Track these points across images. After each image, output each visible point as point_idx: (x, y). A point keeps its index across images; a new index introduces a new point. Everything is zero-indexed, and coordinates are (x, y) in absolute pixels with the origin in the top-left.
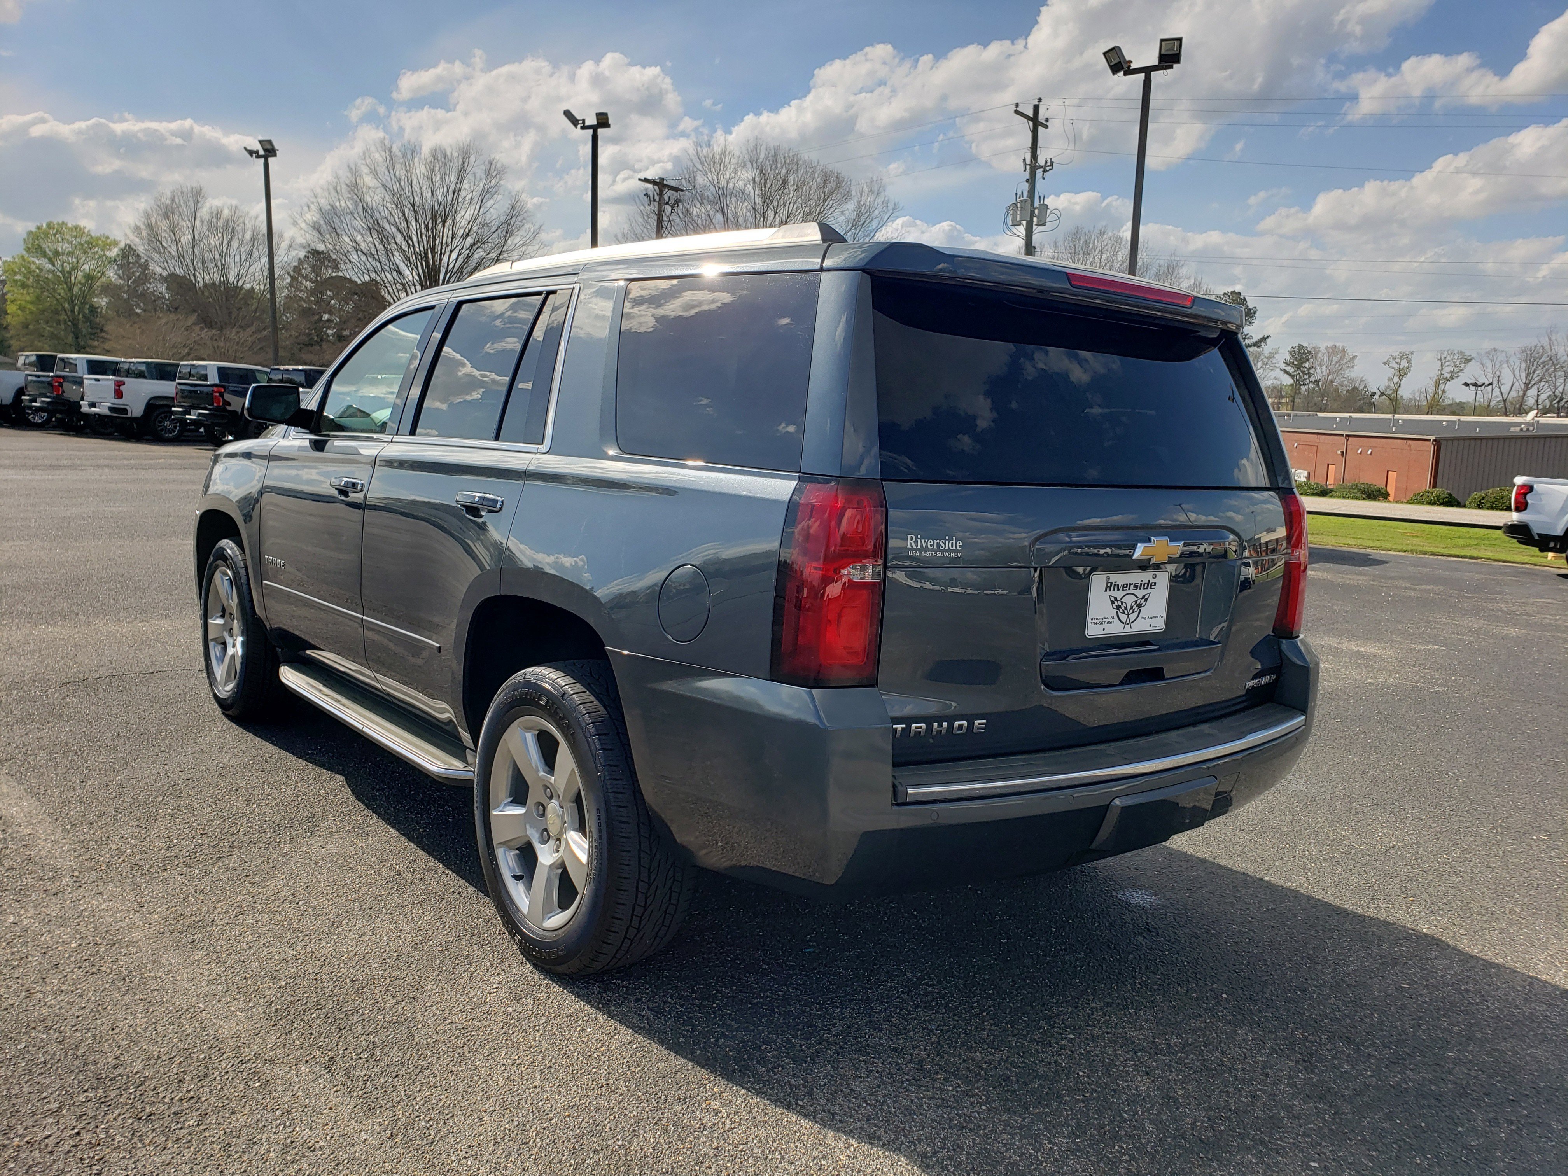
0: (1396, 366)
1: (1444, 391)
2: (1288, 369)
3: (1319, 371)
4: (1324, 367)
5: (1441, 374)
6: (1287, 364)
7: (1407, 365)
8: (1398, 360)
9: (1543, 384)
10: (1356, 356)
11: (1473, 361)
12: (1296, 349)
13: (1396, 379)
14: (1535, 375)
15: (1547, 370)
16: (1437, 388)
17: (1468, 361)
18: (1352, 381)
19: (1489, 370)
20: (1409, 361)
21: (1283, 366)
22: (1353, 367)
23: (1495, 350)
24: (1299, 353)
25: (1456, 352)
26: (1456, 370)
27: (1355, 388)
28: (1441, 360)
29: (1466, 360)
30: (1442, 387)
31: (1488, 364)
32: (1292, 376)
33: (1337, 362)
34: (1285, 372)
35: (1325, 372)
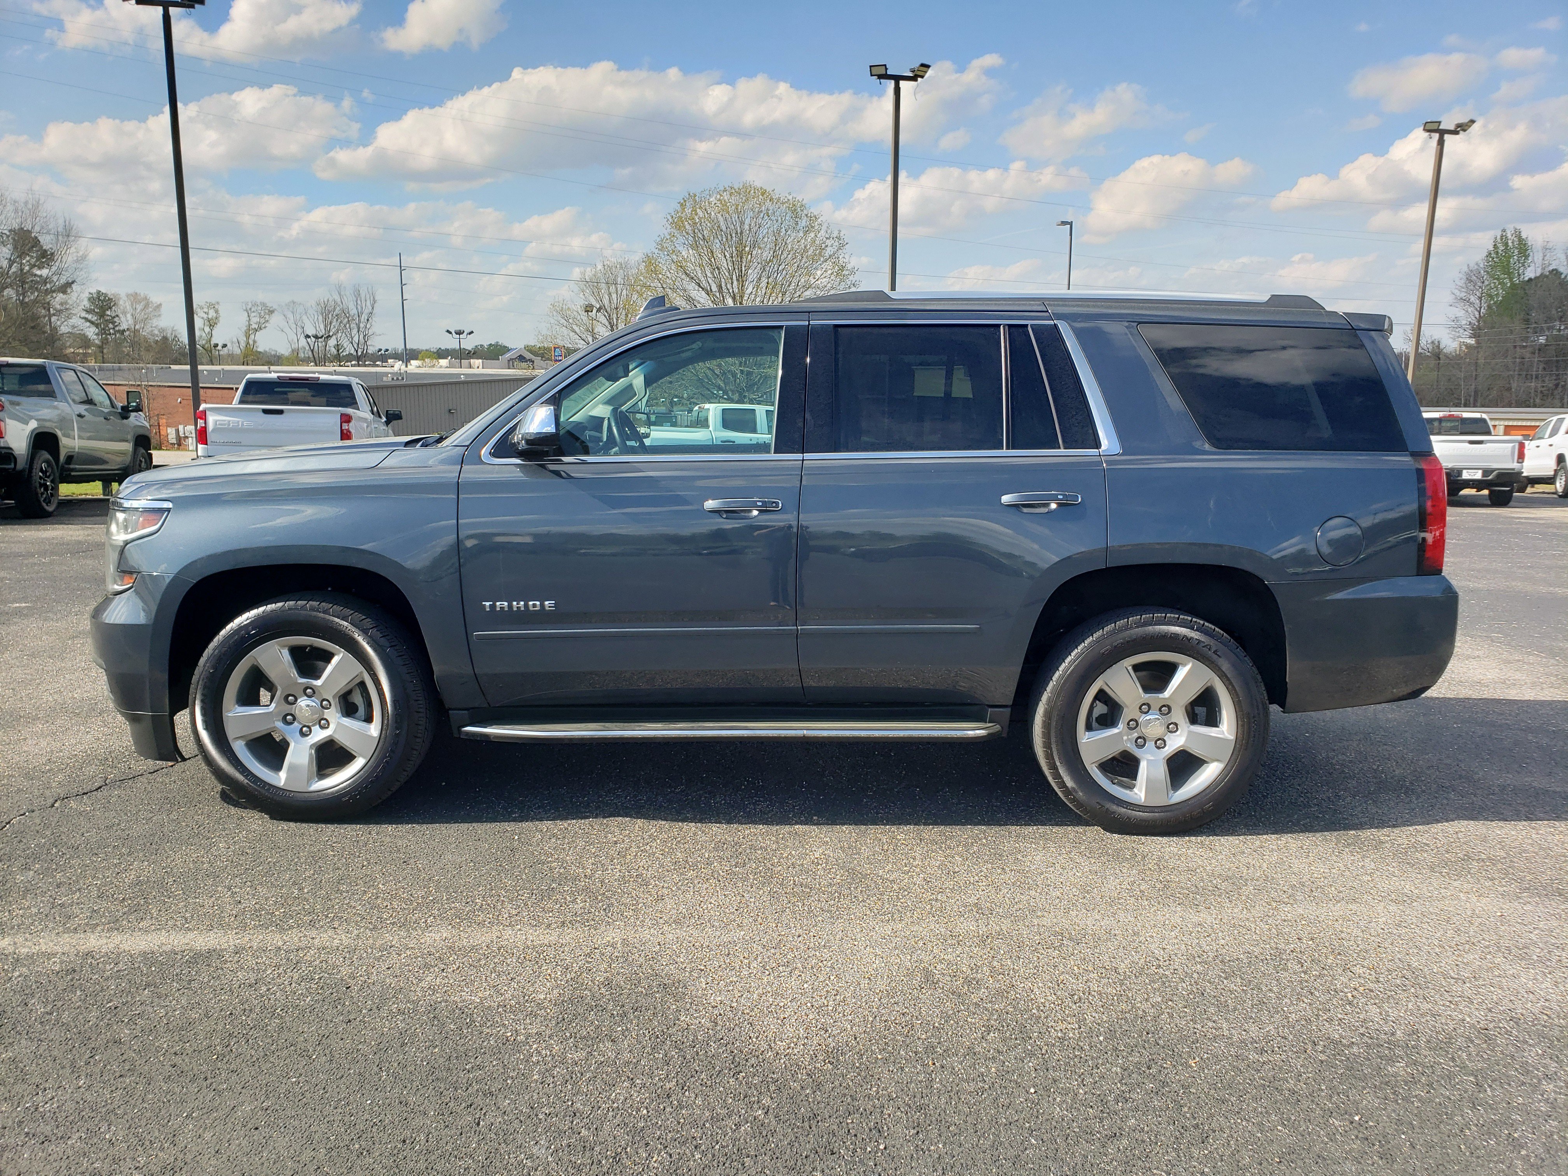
0: (205, 316)
1: (254, 342)
2: (90, 317)
3: (123, 319)
4: (129, 316)
5: (250, 325)
6: (88, 311)
7: (215, 315)
8: (206, 310)
9: (340, 334)
10: (160, 305)
11: (276, 312)
12: (95, 296)
13: (207, 329)
14: (332, 327)
15: (341, 322)
16: (248, 338)
17: (271, 312)
18: (162, 330)
19: (291, 321)
20: (217, 312)
21: (84, 314)
22: (159, 315)
23: (294, 303)
24: (99, 300)
25: (259, 304)
26: (262, 321)
27: (165, 338)
28: (246, 310)
29: (269, 311)
30: (252, 337)
31: (290, 316)
32: (97, 326)
33: (142, 310)
34: (86, 320)
35: (131, 321)
